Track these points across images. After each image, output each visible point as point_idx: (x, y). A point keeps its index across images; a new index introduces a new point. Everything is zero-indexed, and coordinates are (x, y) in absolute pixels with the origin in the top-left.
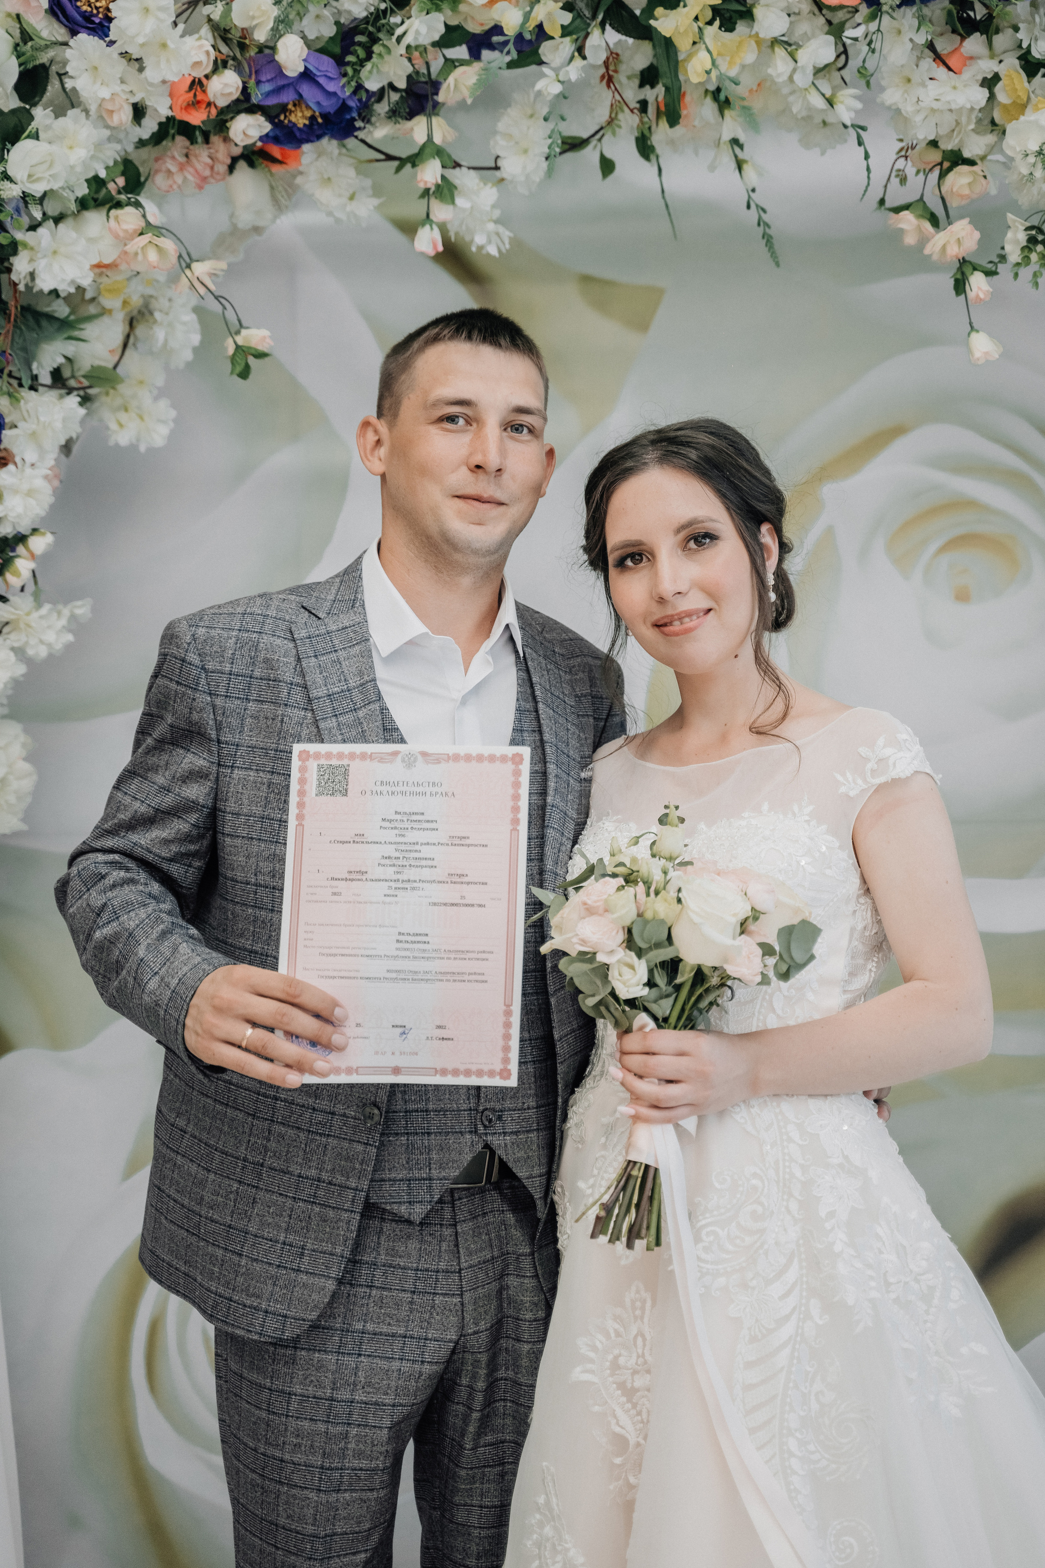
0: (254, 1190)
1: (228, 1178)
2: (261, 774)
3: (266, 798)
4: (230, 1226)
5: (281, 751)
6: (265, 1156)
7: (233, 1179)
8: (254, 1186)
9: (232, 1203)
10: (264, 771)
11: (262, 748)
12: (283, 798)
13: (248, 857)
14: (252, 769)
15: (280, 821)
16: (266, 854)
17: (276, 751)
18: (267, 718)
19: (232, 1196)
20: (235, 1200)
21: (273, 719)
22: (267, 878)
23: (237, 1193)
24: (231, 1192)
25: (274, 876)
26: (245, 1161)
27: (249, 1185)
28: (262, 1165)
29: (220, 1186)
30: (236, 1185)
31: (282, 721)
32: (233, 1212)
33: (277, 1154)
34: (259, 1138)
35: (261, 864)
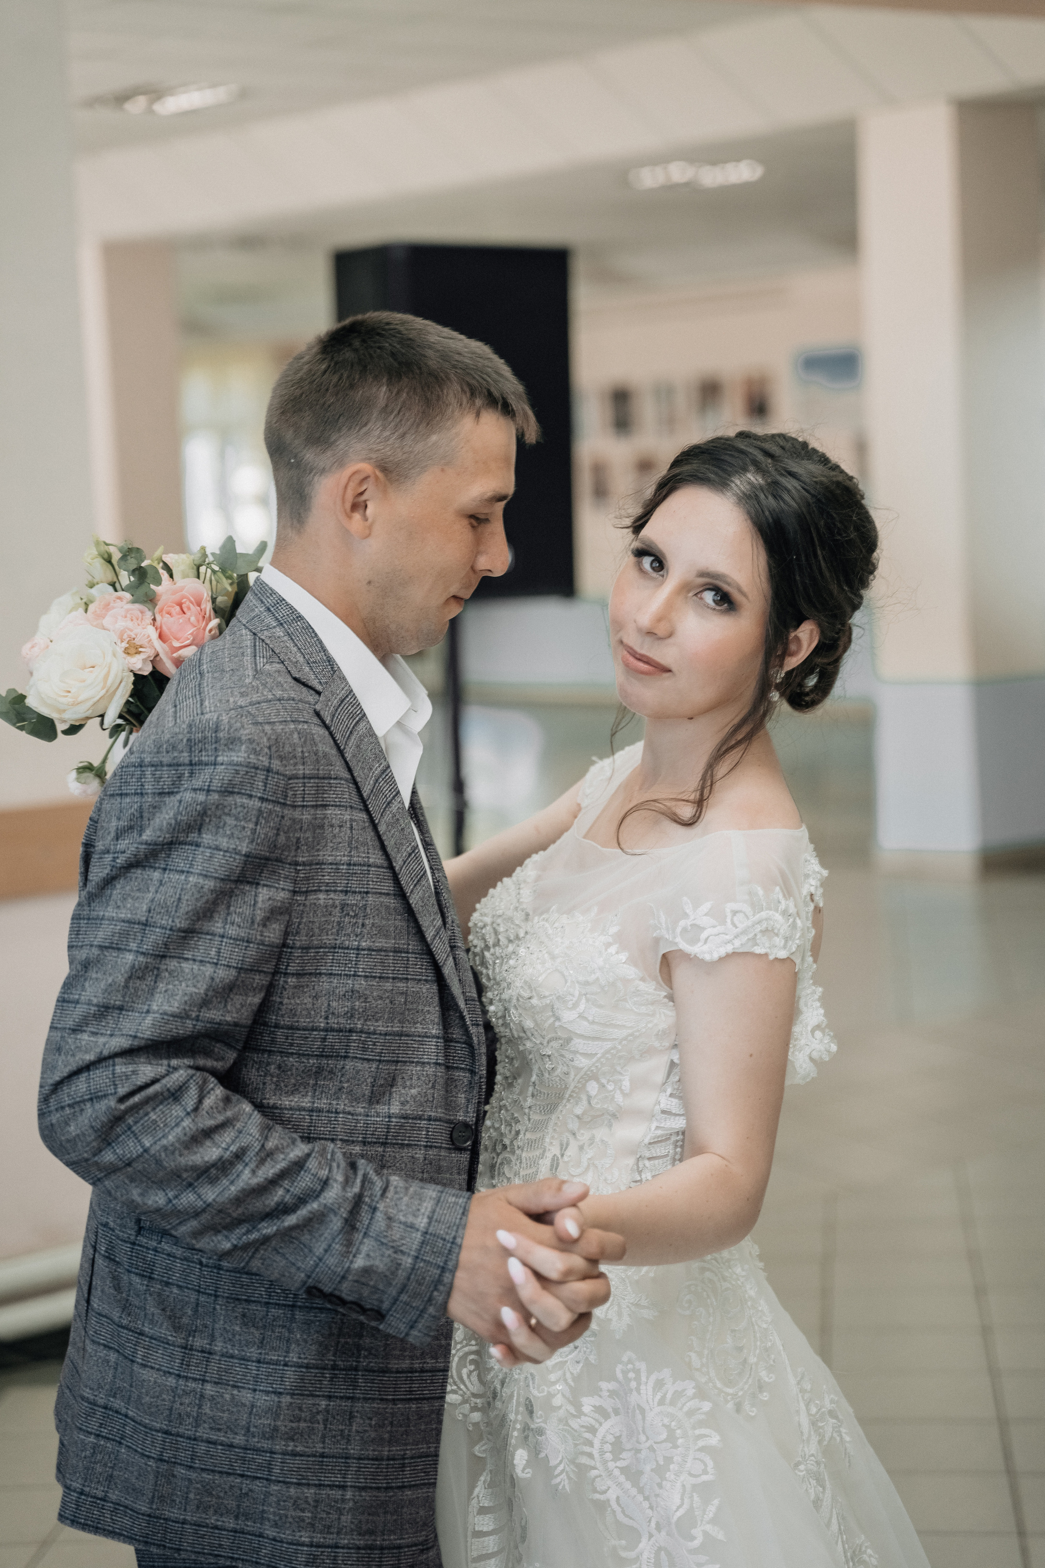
0: (349, 1403)
1: (312, 1395)
2: (332, 895)
3: (339, 923)
4: (322, 1455)
5: (355, 865)
6: (359, 1357)
7: (319, 1396)
8: (348, 1398)
9: (321, 1426)
10: (335, 891)
11: (331, 864)
12: (360, 921)
13: (316, 997)
14: (321, 891)
15: (358, 949)
16: (341, 991)
17: (349, 864)
18: (332, 826)
19: (320, 1417)
20: (326, 1421)
21: (341, 826)
22: (342, 1020)
23: (328, 1411)
24: (318, 1413)
25: (352, 1016)
26: (334, 1369)
27: (341, 1398)
28: (356, 1369)
29: (300, 1409)
30: (324, 1403)
31: (351, 828)
32: (324, 1437)
33: (373, 1352)
34: (349, 1337)
35: (334, 1004)
